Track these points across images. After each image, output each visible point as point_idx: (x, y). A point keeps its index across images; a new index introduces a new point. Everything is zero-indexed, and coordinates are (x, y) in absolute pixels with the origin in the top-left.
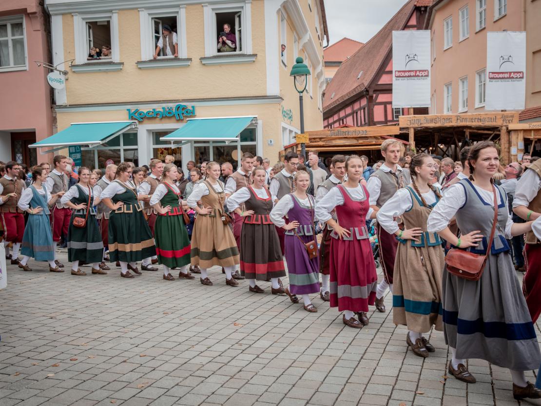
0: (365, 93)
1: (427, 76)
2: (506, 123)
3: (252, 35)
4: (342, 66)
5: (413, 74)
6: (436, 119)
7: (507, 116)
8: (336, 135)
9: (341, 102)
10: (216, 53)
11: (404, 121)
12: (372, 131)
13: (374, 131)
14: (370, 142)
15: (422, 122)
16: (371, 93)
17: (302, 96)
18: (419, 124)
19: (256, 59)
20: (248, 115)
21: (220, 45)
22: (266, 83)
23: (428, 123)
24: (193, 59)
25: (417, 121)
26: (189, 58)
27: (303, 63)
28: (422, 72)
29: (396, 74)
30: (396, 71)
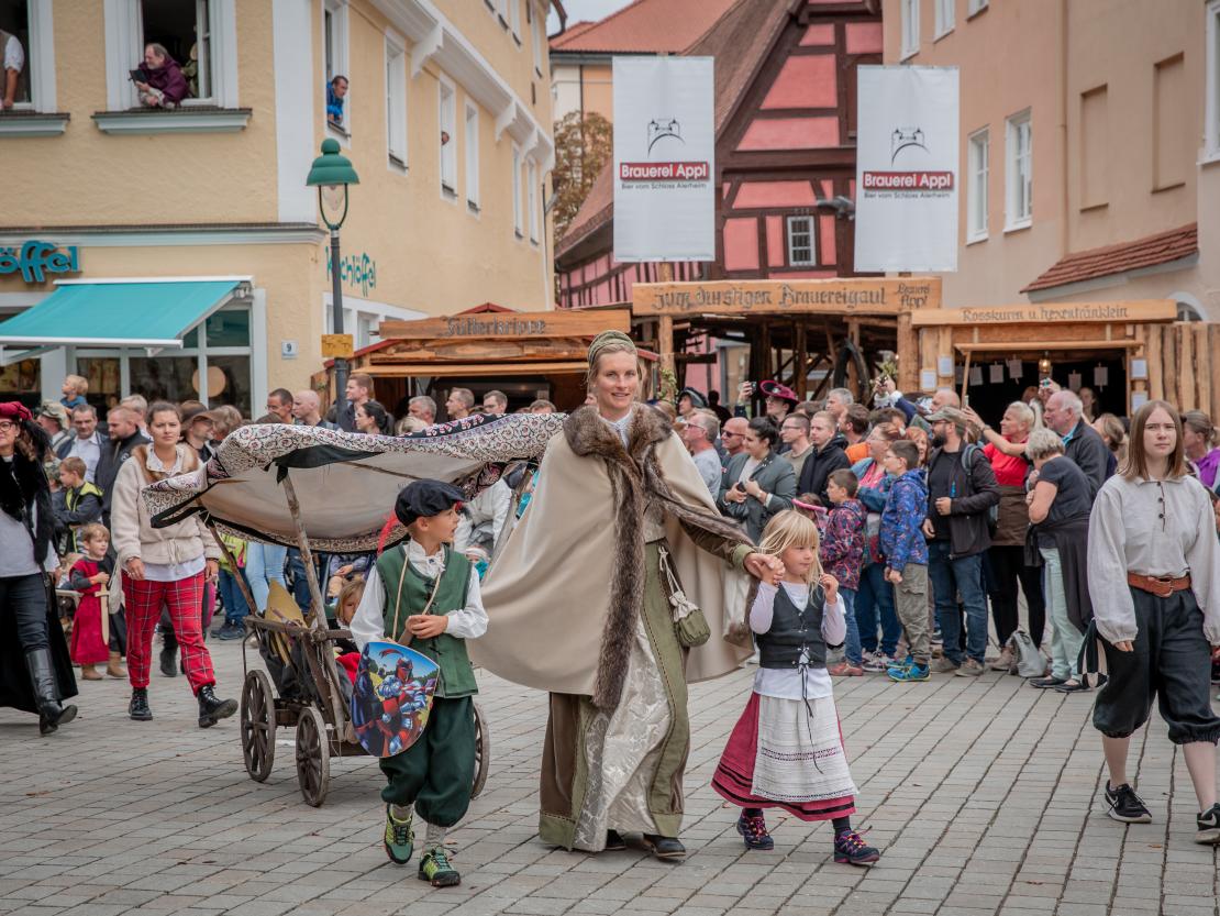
1: (705, 178)
2: (911, 305)
3: (239, 55)
5: (667, 172)
6: (729, 292)
7: (913, 288)
8: (464, 333)
11: (643, 297)
12: (559, 324)
13: (564, 324)
14: (554, 352)
15: (692, 301)
17: (337, 239)
18: (685, 305)
19: (249, 121)
20: (227, 274)
22: (277, 186)
23: (709, 304)
24: (72, 117)
25: (680, 299)
26: (60, 112)
27: (341, 154)
28: (691, 168)
29: (624, 171)
30: (622, 164)
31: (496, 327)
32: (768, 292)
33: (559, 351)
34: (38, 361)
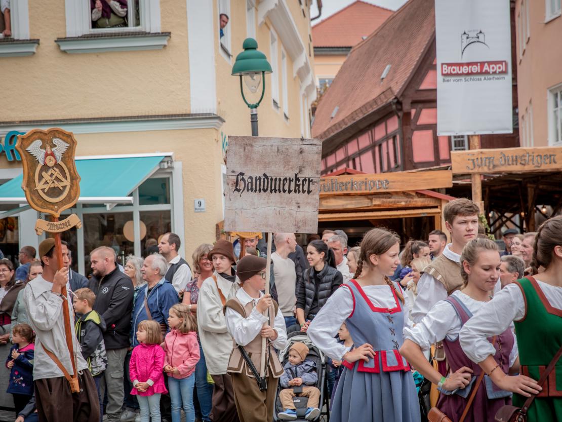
0: (394, 107)
1: (505, 72)
4: (353, 55)
5: (476, 69)
6: (524, 156)
8: (329, 190)
9: (349, 124)
10: (88, 30)
11: (461, 161)
12: (399, 181)
13: (403, 181)
14: (395, 203)
15: (496, 163)
16: (406, 107)
17: (256, 115)
18: (491, 166)
19: (169, 41)
20: (154, 152)
21: (97, 14)
22: (189, 88)
23: (509, 165)
24: (41, 41)
25: (487, 161)
26: (33, 38)
27: (258, 50)
28: (494, 66)
29: (444, 69)
30: (442, 64)
31: (352, 185)
32: (555, 155)
33: (398, 202)
34: (17, 218)
